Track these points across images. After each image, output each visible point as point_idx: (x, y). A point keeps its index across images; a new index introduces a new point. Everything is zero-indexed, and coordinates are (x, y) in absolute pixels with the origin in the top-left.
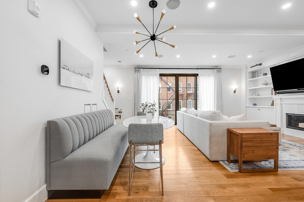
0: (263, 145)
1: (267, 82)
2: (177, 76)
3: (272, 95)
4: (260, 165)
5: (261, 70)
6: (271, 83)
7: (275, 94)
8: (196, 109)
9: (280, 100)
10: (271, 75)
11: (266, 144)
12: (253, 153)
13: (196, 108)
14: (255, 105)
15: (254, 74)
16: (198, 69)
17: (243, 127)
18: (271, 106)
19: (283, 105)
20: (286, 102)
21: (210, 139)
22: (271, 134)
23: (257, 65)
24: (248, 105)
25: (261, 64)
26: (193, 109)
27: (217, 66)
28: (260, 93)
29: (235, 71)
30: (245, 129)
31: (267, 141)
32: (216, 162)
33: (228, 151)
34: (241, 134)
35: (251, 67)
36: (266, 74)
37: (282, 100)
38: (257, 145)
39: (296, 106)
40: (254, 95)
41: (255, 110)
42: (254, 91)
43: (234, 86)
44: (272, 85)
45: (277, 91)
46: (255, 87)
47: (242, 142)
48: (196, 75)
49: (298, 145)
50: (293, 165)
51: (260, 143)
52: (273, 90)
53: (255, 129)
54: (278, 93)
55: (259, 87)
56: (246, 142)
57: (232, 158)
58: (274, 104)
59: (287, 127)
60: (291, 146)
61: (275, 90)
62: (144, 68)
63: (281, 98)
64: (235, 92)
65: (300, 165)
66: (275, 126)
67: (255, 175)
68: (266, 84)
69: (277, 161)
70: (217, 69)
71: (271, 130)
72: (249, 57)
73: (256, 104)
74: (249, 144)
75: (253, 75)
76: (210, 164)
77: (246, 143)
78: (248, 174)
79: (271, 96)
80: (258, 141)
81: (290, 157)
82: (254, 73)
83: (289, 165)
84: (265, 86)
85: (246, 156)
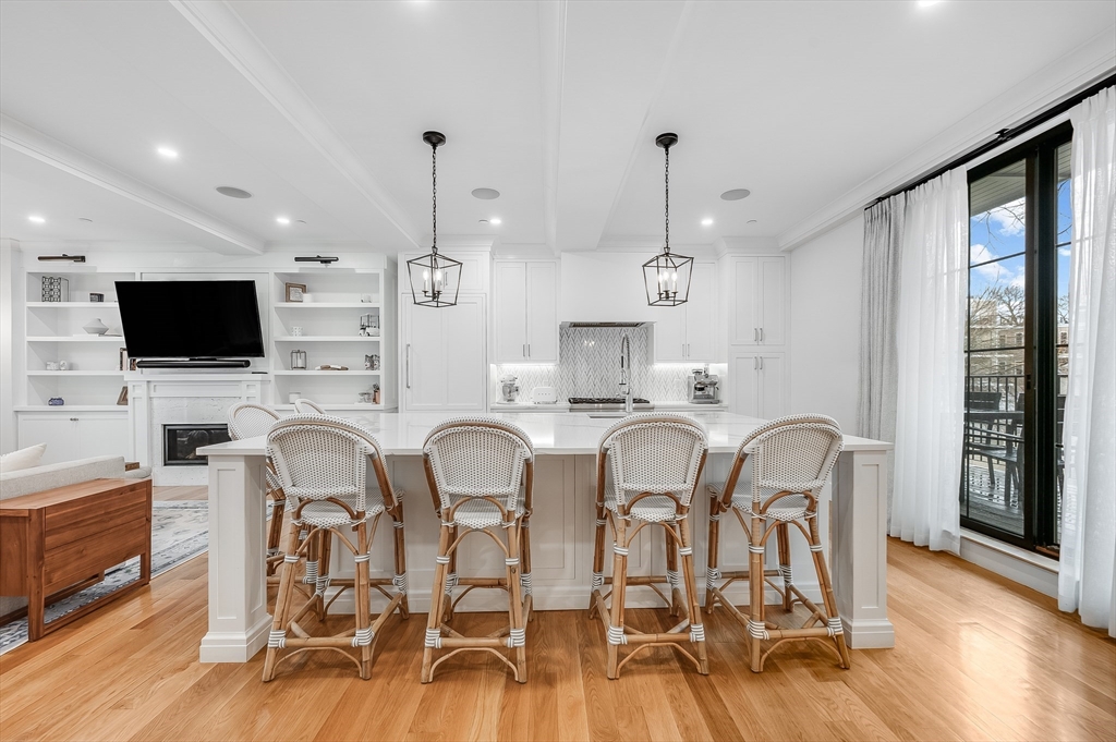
0: (111, 523)
1: (106, 323)
3: (121, 368)
4: (99, 591)
5: (80, 277)
6: (116, 330)
7: (132, 369)
9: (145, 385)
10: (117, 305)
11: (119, 521)
12: (81, 557)
14: (57, 402)
15: (51, 288)
17: (38, 488)
18: (118, 404)
19: (155, 402)
20: (161, 391)
22: (133, 488)
23: (65, 257)
24: (23, 405)
25: (83, 259)
28: (76, 358)
30: (47, 495)
31: (123, 509)
34: (40, 510)
35: (40, 258)
36: (100, 298)
37: (152, 385)
38: (94, 529)
39: (186, 402)
40: (53, 365)
41: (58, 421)
42: (51, 352)
44: (123, 339)
45: (138, 360)
46: (57, 334)
47: (42, 537)
49: (191, 503)
50: (182, 552)
51: (101, 522)
52: (125, 353)
53: (83, 487)
54: (142, 365)
55: (75, 338)
56: (59, 533)
58: (129, 397)
59: (165, 465)
60: (178, 512)
61: (129, 355)
63: (148, 382)
65: (198, 546)
66: (135, 466)
67: (87, 622)
68: (102, 332)
69: (147, 556)
71: (131, 478)
72: (37, 219)
73: (60, 399)
74: (67, 535)
75: (47, 289)
77: (57, 536)
78: (64, 630)
79: (117, 372)
80: (97, 516)
81: (175, 538)
82: (51, 283)
83: (175, 556)
84: (96, 338)
85: (56, 577)
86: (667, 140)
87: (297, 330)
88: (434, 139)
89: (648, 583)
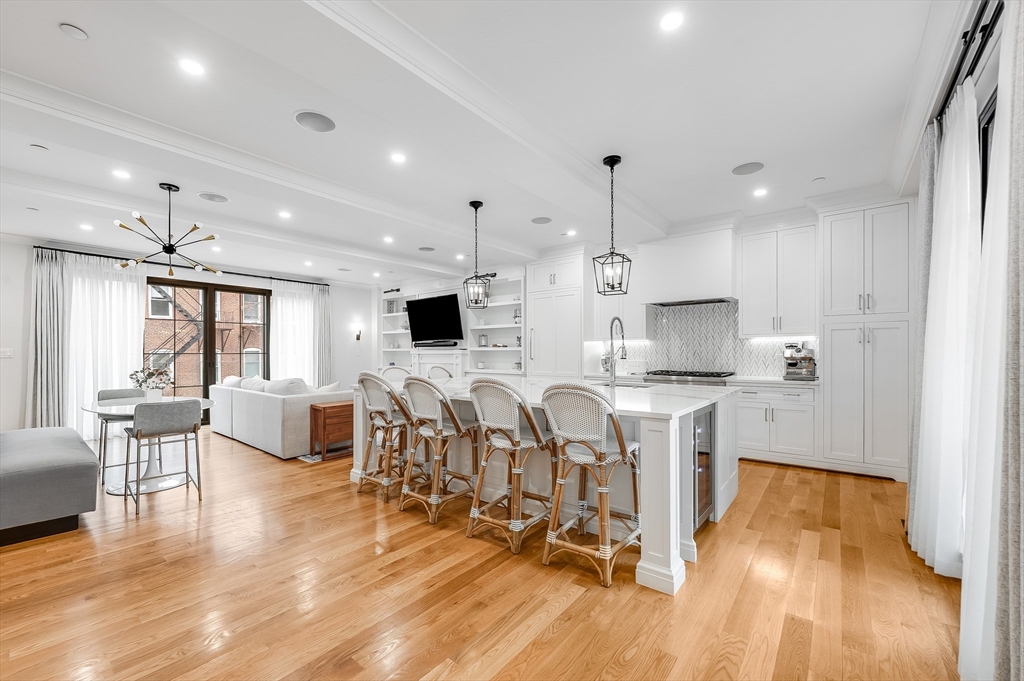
2: (210, 290)
7: (413, 348)
8: (268, 379)
10: (407, 313)
13: (267, 376)
15: (391, 305)
16: (271, 278)
21: (283, 425)
23: (392, 290)
24: (381, 366)
25: (398, 290)
26: (259, 378)
27: (321, 279)
28: (400, 342)
29: (359, 293)
32: (294, 459)
33: (311, 438)
34: (324, 408)
35: (384, 293)
40: (392, 346)
42: (393, 339)
43: (356, 325)
45: (416, 342)
46: (394, 330)
47: (325, 419)
48: (267, 293)
54: (417, 345)
55: (397, 332)
57: (317, 449)
61: (412, 340)
62: (81, 253)
64: (358, 338)
68: (404, 328)
70: (321, 284)
72: (377, 275)
73: (393, 363)
74: (334, 420)
75: (389, 307)
76: (283, 463)
84: (404, 331)
85: (331, 437)
86: (612, 161)
87: (482, 322)
88: (476, 205)
89: (541, 500)
